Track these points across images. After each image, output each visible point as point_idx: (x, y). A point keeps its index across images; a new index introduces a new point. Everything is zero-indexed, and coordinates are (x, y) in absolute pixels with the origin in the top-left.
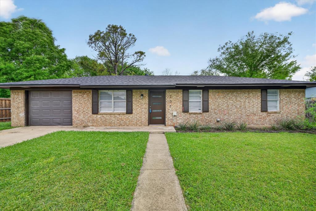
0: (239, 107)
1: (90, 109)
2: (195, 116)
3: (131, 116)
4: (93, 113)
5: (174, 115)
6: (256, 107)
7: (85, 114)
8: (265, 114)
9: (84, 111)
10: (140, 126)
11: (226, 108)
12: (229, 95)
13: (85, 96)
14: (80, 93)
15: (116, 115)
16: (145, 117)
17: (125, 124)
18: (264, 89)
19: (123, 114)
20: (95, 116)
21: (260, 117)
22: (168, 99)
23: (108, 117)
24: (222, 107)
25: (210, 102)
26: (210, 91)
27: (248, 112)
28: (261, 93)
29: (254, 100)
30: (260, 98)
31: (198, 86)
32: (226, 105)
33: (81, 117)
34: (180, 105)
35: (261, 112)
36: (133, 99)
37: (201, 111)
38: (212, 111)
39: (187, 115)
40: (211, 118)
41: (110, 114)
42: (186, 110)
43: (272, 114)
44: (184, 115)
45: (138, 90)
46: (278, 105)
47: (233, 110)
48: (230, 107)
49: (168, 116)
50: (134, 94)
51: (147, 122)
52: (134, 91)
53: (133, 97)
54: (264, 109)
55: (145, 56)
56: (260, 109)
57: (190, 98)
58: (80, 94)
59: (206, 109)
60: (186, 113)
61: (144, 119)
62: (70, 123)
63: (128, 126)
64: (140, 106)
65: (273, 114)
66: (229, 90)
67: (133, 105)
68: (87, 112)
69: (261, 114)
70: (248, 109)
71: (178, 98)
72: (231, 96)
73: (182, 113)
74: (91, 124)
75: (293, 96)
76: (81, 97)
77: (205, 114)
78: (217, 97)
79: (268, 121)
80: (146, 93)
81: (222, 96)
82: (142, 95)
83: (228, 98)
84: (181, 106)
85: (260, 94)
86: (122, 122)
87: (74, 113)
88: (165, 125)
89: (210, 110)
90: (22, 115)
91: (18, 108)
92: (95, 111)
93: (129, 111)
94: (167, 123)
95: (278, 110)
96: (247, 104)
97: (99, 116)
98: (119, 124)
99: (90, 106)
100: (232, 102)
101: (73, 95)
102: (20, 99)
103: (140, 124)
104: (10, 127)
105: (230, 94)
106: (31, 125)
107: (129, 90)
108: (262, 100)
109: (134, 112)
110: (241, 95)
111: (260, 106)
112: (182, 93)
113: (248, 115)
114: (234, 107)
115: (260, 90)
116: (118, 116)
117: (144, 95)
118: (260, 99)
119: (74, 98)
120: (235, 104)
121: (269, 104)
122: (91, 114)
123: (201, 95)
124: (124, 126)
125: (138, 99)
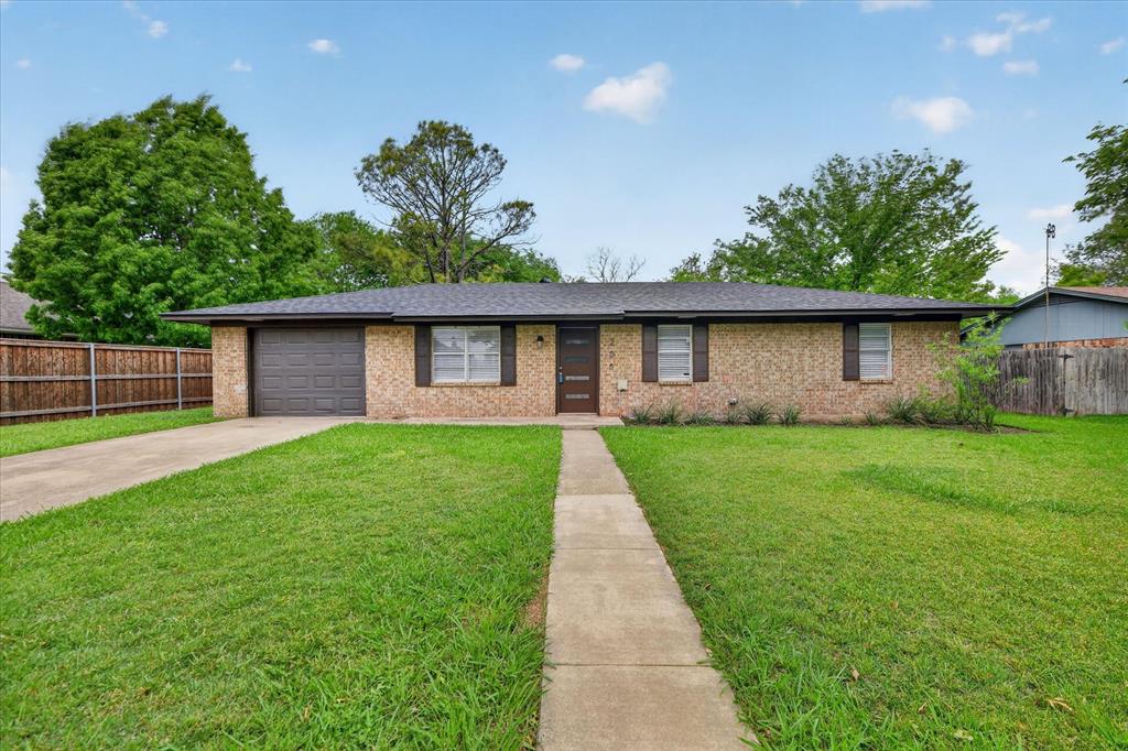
0: (785, 367)
1: (411, 374)
2: (673, 390)
3: (512, 390)
4: (418, 384)
5: (619, 388)
6: (831, 367)
7: (397, 386)
8: (852, 386)
9: (395, 379)
10: (534, 415)
11: (751, 371)
12: (762, 338)
13: (397, 341)
14: (386, 333)
15: (476, 389)
16: (548, 394)
17: (498, 412)
18: (851, 322)
19: (494, 386)
20: (422, 390)
21: (841, 393)
22: (604, 350)
23: (455, 393)
24: (745, 368)
25: (711, 355)
26: (713, 327)
27: (810, 380)
28: (844, 331)
29: (825, 351)
30: (840, 343)
31: (681, 316)
32: (752, 362)
33: (388, 394)
34: (636, 364)
35: (844, 380)
36: (518, 349)
37: (690, 379)
38: (716, 378)
39: (655, 390)
40: (716, 395)
41: (460, 386)
42: (650, 375)
43: (872, 387)
44: (646, 388)
45: (531, 327)
46: (890, 363)
47: (771, 377)
48: (763, 367)
49: (606, 390)
50: (519, 336)
51: (553, 407)
52: (519, 328)
53: (518, 343)
54: (851, 373)
55: (533, 214)
56: (841, 373)
57: (661, 345)
58: (386, 338)
59: (701, 374)
60: (651, 384)
61: (545, 398)
62: (361, 410)
63: (504, 415)
64: (535, 365)
65: (876, 386)
66: (761, 325)
67: (518, 362)
68: (402, 383)
69: (844, 385)
70: (810, 374)
71: (631, 345)
72: (766, 341)
73: (642, 384)
74: (413, 412)
75: (927, 340)
76: (386, 343)
77: (698, 386)
78: (730, 342)
79: (863, 402)
80: (550, 333)
81: (743, 342)
82: (540, 339)
83: (758, 344)
84: (640, 364)
85: (841, 334)
86: (490, 406)
87: (371, 384)
88: (599, 414)
89: (711, 374)
90: (241, 388)
91: (231, 371)
92: (423, 378)
93: (509, 379)
94: (602, 408)
95: (888, 375)
96: (807, 360)
97: (432, 391)
98: (482, 412)
99: (410, 365)
100: (769, 354)
101: (369, 339)
102: (235, 348)
103: (535, 411)
104: (210, 419)
105: (764, 334)
106: (259, 415)
107: (508, 327)
108: (844, 351)
109: (519, 381)
110: (793, 338)
111: (841, 367)
112: (640, 332)
113: (810, 387)
114: (774, 368)
115: (841, 324)
116: (480, 392)
117: (546, 339)
118: (842, 347)
119: (372, 347)
120: (775, 360)
121: (865, 360)
122: (413, 386)
123: (690, 339)
124: (495, 415)
125: (530, 349)
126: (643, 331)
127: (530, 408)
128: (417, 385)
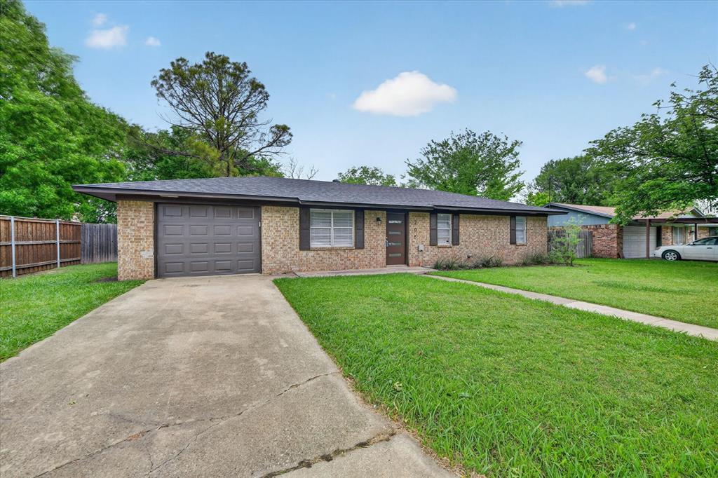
0: (489, 238)
1: (297, 242)
2: (444, 250)
3: (362, 252)
5: (419, 249)
6: (506, 237)
7: (286, 250)
8: (513, 246)
9: (284, 245)
10: (374, 268)
11: (476, 239)
12: (480, 222)
13: (286, 217)
14: (278, 211)
15: (339, 252)
16: (381, 253)
17: (353, 266)
18: (513, 216)
19: (351, 250)
20: (304, 253)
21: (510, 250)
22: (411, 227)
23: (326, 255)
24: (473, 238)
25: (460, 231)
26: (461, 215)
27: (498, 244)
28: (510, 221)
29: (504, 229)
32: (477, 234)
33: (279, 257)
35: (511, 244)
36: (366, 226)
37: (450, 244)
38: (462, 243)
39: (435, 250)
40: (462, 253)
41: (330, 250)
42: (433, 242)
43: (520, 247)
44: (432, 249)
45: (372, 212)
46: (525, 236)
47: (484, 242)
48: (481, 238)
49: (412, 251)
50: (366, 217)
51: (385, 261)
52: (366, 212)
53: (365, 221)
54: (513, 240)
56: (509, 241)
57: (439, 225)
58: (278, 215)
59: (456, 241)
60: (434, 247)
61: (381, 256)
62: (253, 268)
63: (357, 268)
64: (375, 236)
67: (365, 234)
68: (289, 248)
69: (511, 246)
70: (498, 241)
71: (425, 225)
72: (482, 224)
73: (430, 247)
74: (298, 269)
75: (538, 225)
76: (278, 219)
77: (455, 248)
78: (468, 224)
79: (517, 254)
80: (383, 216)
81: (473, 224)
82: (378, 219)
83: (479, 226)
84: (428, 236)
86: (348, 263)
87: (266, 249)
88: (408, 265)
89: (460, 241)
90: (148, 254)
91: (138, 239)
92: (304, 244)
93: (360, 244)
94: (410, 262)
95: (524, 243)
96: (497, 234)
97: (311, 254)
98: (343, 267)
99: (296, 235)
100: (483, 231)
101: (264, 215)
102: (143, 219)
103: (375, 265)
106: (163, 277)
107: (360, 211)
108: (511, 230)
109: (366, 245)
110: (492, 222)
111: (510, 237)
112: (429, 218)
113: (498, 248)
114: (485, 238)
115: (509, 216)
116: (342, 253)
117: (381, 220)
118: (510, 227)
119: (267, 221)
120: (486, 234)
121: (518, 234)
122: (298, 250)
123: (450, 222)
124: (351, 268)
125: (372, 226)
126: (431, 217)
127: (372, 263)
128: (301, 249)
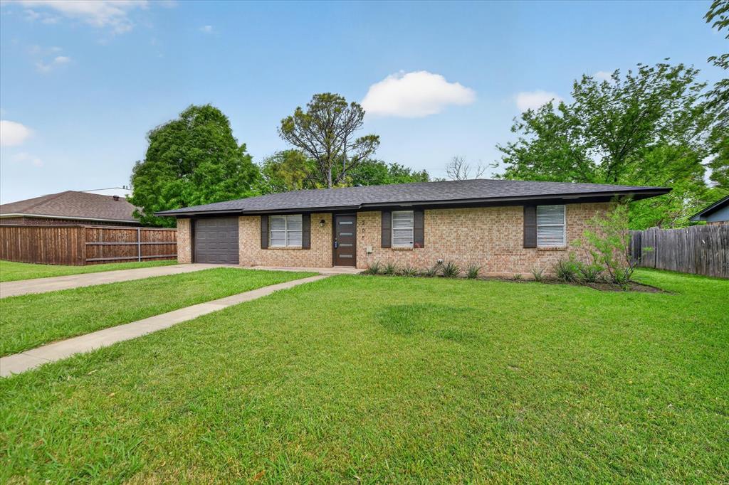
0: (478, 238)
1: (259, 242)
2: (401, 253)
3: (309, 252)
4: (262, 248)
5: (367, 251)
6: (514, 238)
7: (253, 249)
8: (531, 252)
9: (252, 245)
10: (320, 267)
11: (454, 241)
12: (461, 218)
13: (253, 224)
14: (248, 220)
15: (290, 251)
16: (327, 254)
17: (301, 264)
18: (530, 205)
19: (299, 249)
20: (265, 251)
21: (522, 257)
22: (360, 227)
23: (279, 253)
24: (449, 239)
25: (426, 230)
26: (428, 211)
27: (497, 247)
28: (525, 212)
29: (510, 226)
30: (521, 221)
32: (455, 234)
33: (249, 253)
34: (377, 236)
35: (525, 247)
36: (312, 228)
37: (411, 246)
38: (429, 245)
39: (389, 253)
40: (427, 258)
41: (283, 249)
42: (386, 244)
43: (548, 253)
44: (384, 251)
45: (318, 215)
46: (565, 235)
47: (468, 245)
48: (462, 238)
49: (360, 253)
50: (312, 220)
51: (331, 262)
52: (312, 215)
53: (312, 224)
54: (530, 243)
56: (522, 243)
57: (393, 224)
58: (248, 222)
59: (419, 243)
60: (387, 250)
61: (326, 257)
62: (236, 261)
63: (304, 266)
64: (320, 237)
65: (551, 252)
66: (460, 209)
67: (312, 235)
68: (255, 247)
69: (524, 251)
70: (497, 243)
71: (375, 225)
72: (464, 220)
73: (381, 250)
74: (260, 263)
76: (248, 225)
77: (417, 251)
78: (439, 221)
79: (540, 264)
80: (328, 218)
81: (448, 221)
82: (323, 222)
83: (459, 223)
84: (380, 237)
85: (522, 214)
86: (297, 261)
87: (241, 248)
88: (356, 267)
89: (425, 243)
90: (188, 249)
91: (185, 240)
92: (265, 244)
93: (306, 246)
94: (358, 263)
95: (564, 244)
96: (495, 233)
97: (269, 252)
98: (293, 264)
99: (259, 237)
100: (466, 229)
101: (240, 223)
102: (186, 229)
103: (320, 265)
104: (177, 263)
105: (463, 215)
106: (197, 262)
107: (307, 215)
108: (525, 226)
109: (312, 247)
110: (484, 217)
111: (522, 238)
112: (380, 216)
113: (497, 252)
114: (470, 239)
115: (522, 207)
116: (292, 252)
117: (326, 222)
118: (523, 224)
119: (241, 227)
120: (471, 234)
121: (541, 233)
122: (260, 249)
123: (412, 220)
124: (300, 266)
125: (318, 227)
126: (382, 216)
127: (318, 262)
